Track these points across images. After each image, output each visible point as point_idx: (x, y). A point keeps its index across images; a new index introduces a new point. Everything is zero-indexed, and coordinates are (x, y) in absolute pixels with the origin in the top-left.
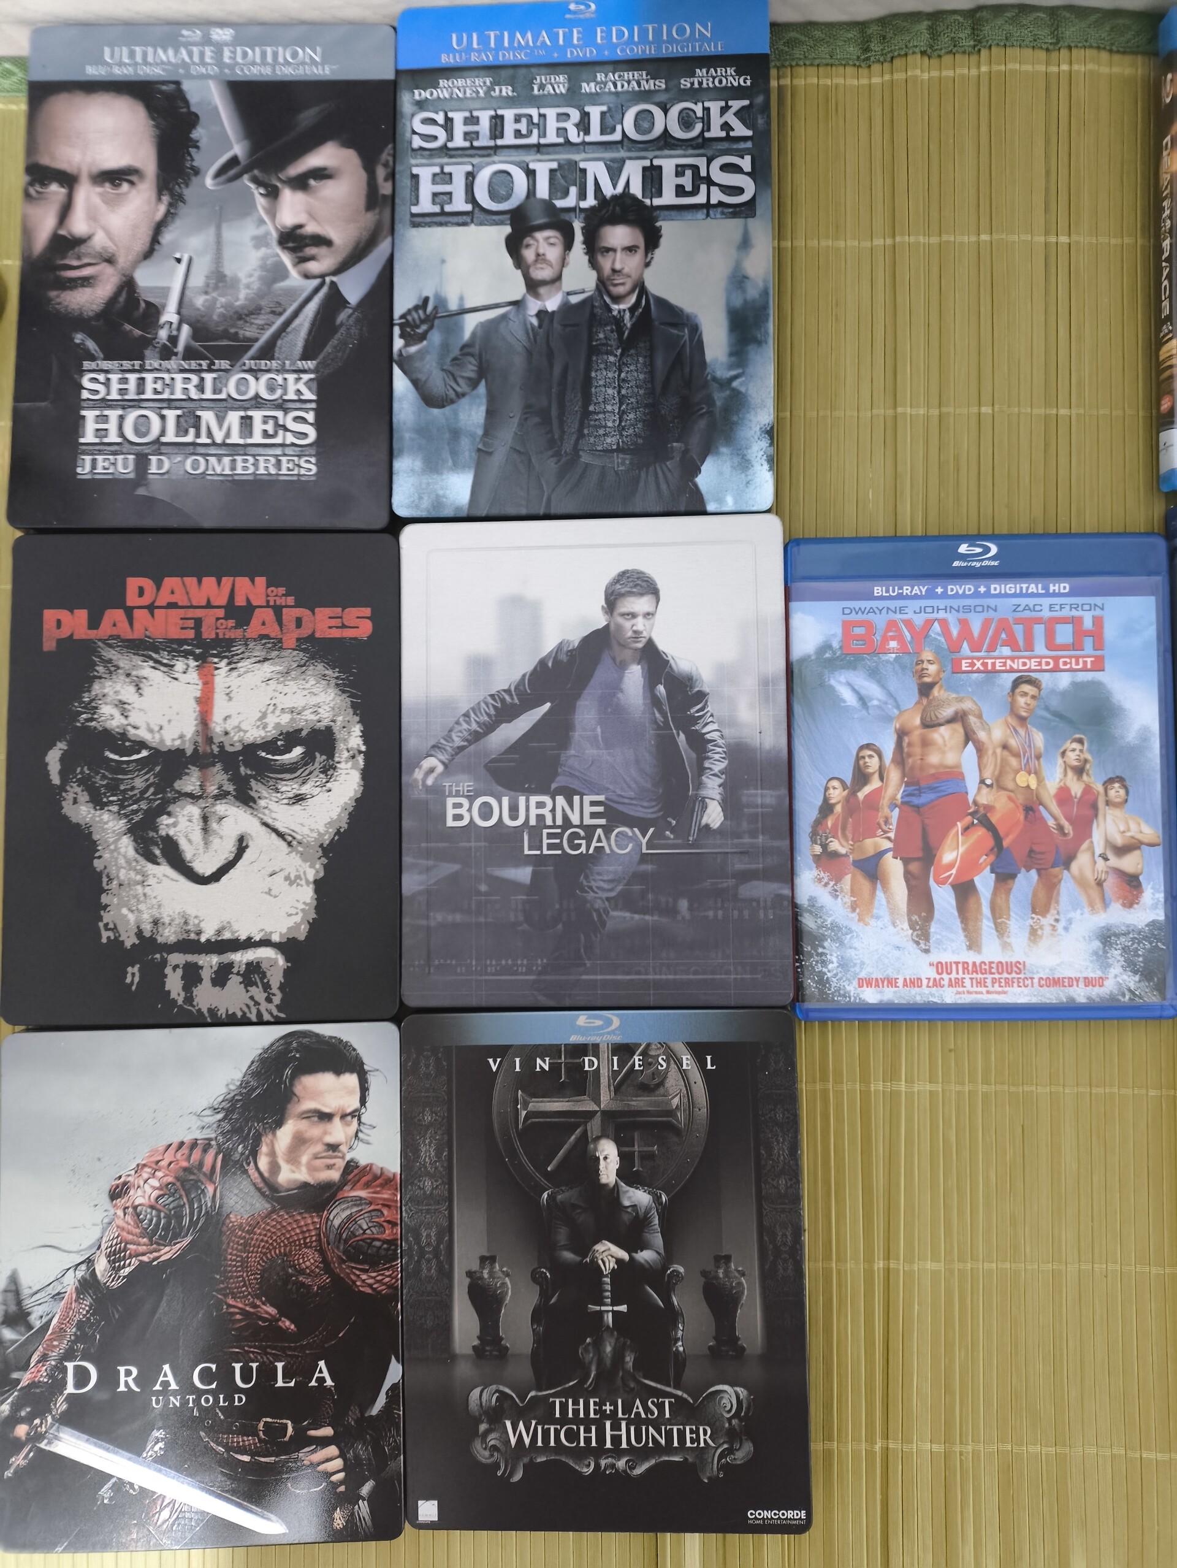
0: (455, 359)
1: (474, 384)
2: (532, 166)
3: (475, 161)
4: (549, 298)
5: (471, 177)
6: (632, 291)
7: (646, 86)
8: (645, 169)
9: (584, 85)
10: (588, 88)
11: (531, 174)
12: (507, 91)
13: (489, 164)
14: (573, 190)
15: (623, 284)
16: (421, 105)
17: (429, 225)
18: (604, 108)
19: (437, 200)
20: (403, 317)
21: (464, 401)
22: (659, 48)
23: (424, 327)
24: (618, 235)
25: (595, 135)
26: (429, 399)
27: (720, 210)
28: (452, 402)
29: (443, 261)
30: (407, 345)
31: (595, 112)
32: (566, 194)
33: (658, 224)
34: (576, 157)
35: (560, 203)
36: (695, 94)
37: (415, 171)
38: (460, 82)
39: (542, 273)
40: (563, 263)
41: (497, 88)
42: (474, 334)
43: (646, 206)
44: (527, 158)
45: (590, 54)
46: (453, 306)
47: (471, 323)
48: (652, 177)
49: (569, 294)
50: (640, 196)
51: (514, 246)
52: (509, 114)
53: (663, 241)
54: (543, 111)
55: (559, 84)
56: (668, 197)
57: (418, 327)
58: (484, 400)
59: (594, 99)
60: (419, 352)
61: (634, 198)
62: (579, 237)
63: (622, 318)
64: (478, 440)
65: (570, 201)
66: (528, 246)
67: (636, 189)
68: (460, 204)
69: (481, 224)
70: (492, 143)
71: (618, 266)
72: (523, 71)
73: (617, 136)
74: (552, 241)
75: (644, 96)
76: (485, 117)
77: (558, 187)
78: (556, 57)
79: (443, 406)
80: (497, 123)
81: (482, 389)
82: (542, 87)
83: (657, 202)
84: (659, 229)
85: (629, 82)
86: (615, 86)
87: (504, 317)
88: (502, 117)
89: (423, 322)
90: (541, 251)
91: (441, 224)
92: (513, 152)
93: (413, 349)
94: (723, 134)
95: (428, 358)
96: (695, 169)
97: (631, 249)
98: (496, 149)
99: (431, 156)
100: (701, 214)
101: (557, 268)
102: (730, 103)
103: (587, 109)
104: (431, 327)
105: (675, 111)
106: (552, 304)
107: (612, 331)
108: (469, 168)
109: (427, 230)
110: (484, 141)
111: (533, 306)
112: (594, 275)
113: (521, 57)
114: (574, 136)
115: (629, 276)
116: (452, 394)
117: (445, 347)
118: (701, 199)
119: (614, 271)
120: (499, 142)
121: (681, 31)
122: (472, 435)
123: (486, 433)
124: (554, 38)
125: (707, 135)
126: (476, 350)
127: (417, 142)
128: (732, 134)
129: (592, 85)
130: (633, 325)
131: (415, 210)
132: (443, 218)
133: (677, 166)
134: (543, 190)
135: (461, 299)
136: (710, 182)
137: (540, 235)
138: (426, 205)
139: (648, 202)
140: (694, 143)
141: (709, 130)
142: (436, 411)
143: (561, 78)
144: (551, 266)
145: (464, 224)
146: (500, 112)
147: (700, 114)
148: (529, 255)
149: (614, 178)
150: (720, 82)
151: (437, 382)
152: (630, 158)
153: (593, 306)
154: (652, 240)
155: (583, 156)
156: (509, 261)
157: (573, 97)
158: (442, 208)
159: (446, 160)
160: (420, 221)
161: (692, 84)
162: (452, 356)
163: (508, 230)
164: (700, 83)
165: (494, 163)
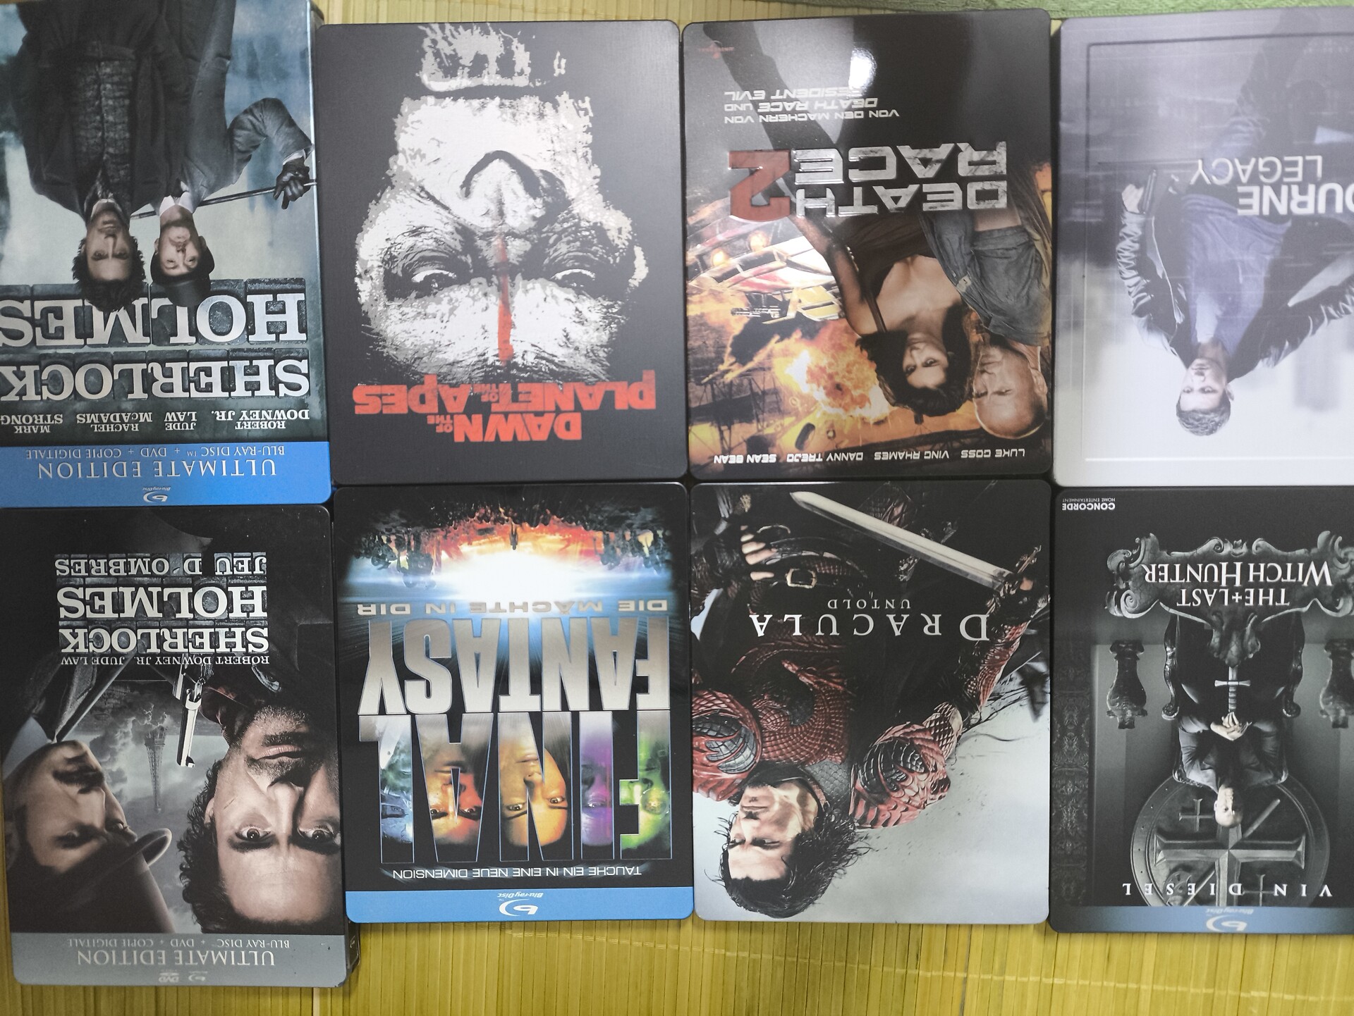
0: (256, 147)
1: (237, 123)
2: (193, 339)
3: (246, 346)
4: (171, 209)
5: (250, 329)
6: (98, 215)
7: (93, 418)
8: (92, 336)
9: (149, 420)
10: (146, 417)
11: (194, 331)
12: (221, 416)
13: (232, 342)
14: (154, 315)
15: (105, 223)
16: (301, 404)
17: (286, 281)
18: (130, 396)
19: (280, 306)
20: (308, 188)
21: (246, 106)
22: (84, 454)
23: (286, 178)
24: (111, 270)
25: (138, 368)
26: (276, 106)
27: (22, 294)
28: (256, 105)
29: (271, 244)
30: (302, 159)
31: (138, 393)
32: (161, 310)
33: (76, 281)
34: (153, 348)
35: (166, 302)
36: (50, 409)
37: (303, 337)
38: (265, 426)
39: (179, 233)
40: (160, 243)
41: (230, 419)
42: (239, 172)
43: (88, 299)
44: (197, 347)
45: (148, 451)
46: (259, 199)
47: (241, 183)
48: (84, 329)
49: (153, 213)
50: (94, 308)
51: (206, 261)
52: (217, 392)
53: (72, 265)
54: (186, 395)
55: (173, 421)
56: (69, 307)
57: (292, 178)
58: (227, 107)
59: (140, 406)
60: (290, 154)
61: (100, 308)
62: (147, 268)
63: (104, 190)
64: (230, 68)
65: (157, 303)
66: (193, 260)
67: (98, 315)
68: (259, 302)
69: (237, 281)
70: (232, 363)
71: (111, 240)
72: (207, 436)
73: (118, 368)
74: (171, 265)
75: (95, 408)
76: (240, 391)
77: (168, 316)
78: (178, 449)
79: (264, 100)
80: (228, 384)
81: (229, 119)
82: (188, 419)
83: (79, 303)
84: (75, 276)
85: (109, 422)
86: (121, 417)
87: (212, 191)
88: (223, 390)
89: (287, 184)
90: (180, 254)
91: (276, 281)
92: (212, 354)
93: (295, 156)
94: (23, 368)
95: (280, 148)
96: (46, 335)
97: (100, 256)
98: (227, 358)
99: (290, 351)
100: (38, 291)
101: (166, 240)
102: (17, 398)
103: (146, 396)
104: (280, 177)
105: (66, 393)
106: (168, 203)
107: (113, 177)
108: (251, 338)
109: (289, 276)
110: (239, 365)
111: (185, 200)
112: (132, 232)
113: (209, 449)
114: (157, 369)
115: (101, 231)
116: (256, 111)
117: (265, 159)
118: (40, 305)
119: (114, 236)
120: (225, 364)
121: (65, 471)
122: (236, 72)
123: (223, 75)
124: (180, 469)
125: (37, 368)
126: (237, 157)
127: (303, 366)
128: (15, 368)
129: (142, 420)
130: (94, 183)
131: (301, 297)
132: (275, 288)
133: (62, 338)
134: (182, 314)
135: (252, 207)
136: (31, 320)
137: (182, 270)
138: (291, 300)
139: (87, 303)
140: (48, 361)
141: (35, 372)
142: (271, 95)
143: (171, 427)
144: (171, 241)
145: (254, 281)
146: (226, 394)
147: (45, 388)
148: (191, 251)
149: (118, 328)
150: (27, 420)
151: (271, 125)
152: (104, 346)
153: (131, 200)
154: (81, 265)
155: (146, 349)
156: (210, 245)
157: (160, 408)
158: (275, 298)
159: (274, 346)
160: (296, 285)
161: (52, 419)
162: (259, 150)
163: (212, 276)
164: (45, 419)
165: (229, 343)
